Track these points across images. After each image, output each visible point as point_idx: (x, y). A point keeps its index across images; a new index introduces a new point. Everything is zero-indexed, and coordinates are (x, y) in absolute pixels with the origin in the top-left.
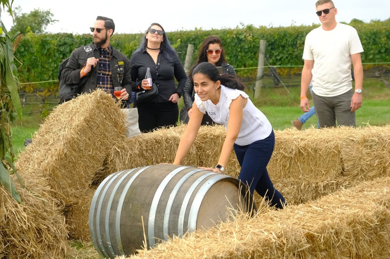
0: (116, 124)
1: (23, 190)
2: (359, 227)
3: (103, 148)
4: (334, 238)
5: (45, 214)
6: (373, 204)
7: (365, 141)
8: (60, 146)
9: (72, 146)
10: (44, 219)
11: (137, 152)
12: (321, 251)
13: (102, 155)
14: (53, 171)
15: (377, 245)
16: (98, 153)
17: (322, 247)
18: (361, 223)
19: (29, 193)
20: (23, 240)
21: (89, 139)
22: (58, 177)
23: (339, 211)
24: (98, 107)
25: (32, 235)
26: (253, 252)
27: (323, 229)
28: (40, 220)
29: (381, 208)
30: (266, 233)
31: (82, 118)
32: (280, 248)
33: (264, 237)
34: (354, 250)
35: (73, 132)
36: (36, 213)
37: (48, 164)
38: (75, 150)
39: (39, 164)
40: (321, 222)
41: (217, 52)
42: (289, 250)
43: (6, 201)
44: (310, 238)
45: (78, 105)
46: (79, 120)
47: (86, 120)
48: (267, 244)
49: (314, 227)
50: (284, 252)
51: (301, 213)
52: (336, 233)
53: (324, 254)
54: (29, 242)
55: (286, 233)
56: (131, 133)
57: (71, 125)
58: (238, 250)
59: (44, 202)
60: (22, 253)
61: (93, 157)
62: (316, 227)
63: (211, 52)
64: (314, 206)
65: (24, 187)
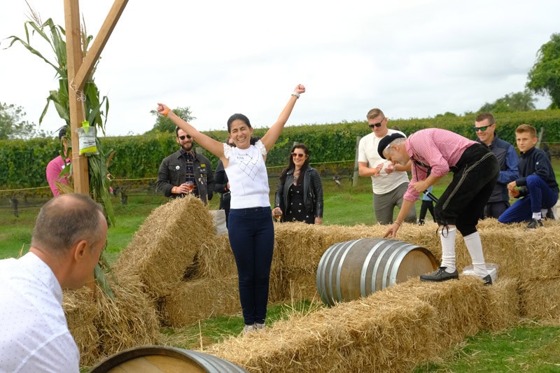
0: (205, 225)
1: (116, 287)
2: (402, 323)
3: (194, 246)
4: (377, 334)
5: (136, 307)
6: (417, 300)
7: (423, 237)
8: (154, 246)
9: (165, 245)
10: (135, 312)
11: (224, 248)
12: (365, 345)
13: (193, 252)
14: (148, 267)
15: (420, 337)
16: (189, 250)
17: (366, 342)
18: (403, 319)
19: (121, 289)
20: (116, 331)
21: (181, 239)
22: (152, 272)
23: (385, 307)
24: (188, 211)
25: (125, 327)
26: (298, 351)
27: (366, 327)
28: (132, 313)
29: (423, 304)
30: (312, 333)
31: (175, 220)
32: (324, 346)
33: (309, 336)
34: (398, 343)
35: (166, 232)
36: (128, 307)
37: (144, 261)
38: (168, 249)
39: (137, 260)
40: (365, 319)
41: (301, 155)
42: (334, 347)
43: (101, 297)
44: (354, 335)
45: (172, 208)
46: (171, 221)
47: (178, 222)
48: (312, 343)
49: (358, 325)
50: (328, 349)
51: (350, 310)
52: (380, 329)
53: (368, 347)
54: (121, 332)
55: (330, 332)
56: (219, 232)
57: (165, 226)
58: (283, 349)
59: (135, 297)
60: (116, 342)
61: (184, 254)
62: (360, 325)
63: (296, 155)
64: (363, 303)
65: (117, 284)
